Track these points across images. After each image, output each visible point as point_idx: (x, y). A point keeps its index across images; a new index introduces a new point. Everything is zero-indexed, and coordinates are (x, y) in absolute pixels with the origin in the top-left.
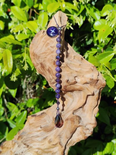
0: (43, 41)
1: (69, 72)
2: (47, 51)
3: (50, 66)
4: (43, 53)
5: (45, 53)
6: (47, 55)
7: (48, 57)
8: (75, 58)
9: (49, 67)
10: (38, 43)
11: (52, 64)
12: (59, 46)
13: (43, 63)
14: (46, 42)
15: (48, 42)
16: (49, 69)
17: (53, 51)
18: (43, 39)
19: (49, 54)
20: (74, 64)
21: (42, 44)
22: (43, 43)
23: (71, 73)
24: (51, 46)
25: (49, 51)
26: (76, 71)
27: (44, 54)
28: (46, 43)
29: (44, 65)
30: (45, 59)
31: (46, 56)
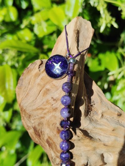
0: (39, 84)
1: (89, 148)
2: (45, 105)
3: (51, 135)
4: (37, 109)
5: (41, 109)
6: (45, 114)
7: (48, 117)
8: (105, 115)
9: (49, 137)
10: (30, 86)
11: (55, 132)
12: (66, 102)
13: (38, 128)
14: (43, 87)
15: (48, 87)
16: (49, 140)
17: (56, 108)
18: (38, 80)
19: (48, 112)
20: (101, 129)
21: (36, 89)
22: (39, 88)
23: (95, 149)
24: (52, 98)
25: (48, 106)
26: (105, 145)
27: (40, 111)
28: (44, 89)
29: (40, 132)
30: (43, 120)
31: (42, 115)
